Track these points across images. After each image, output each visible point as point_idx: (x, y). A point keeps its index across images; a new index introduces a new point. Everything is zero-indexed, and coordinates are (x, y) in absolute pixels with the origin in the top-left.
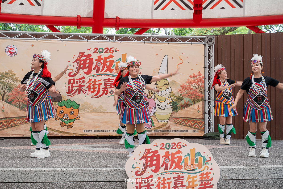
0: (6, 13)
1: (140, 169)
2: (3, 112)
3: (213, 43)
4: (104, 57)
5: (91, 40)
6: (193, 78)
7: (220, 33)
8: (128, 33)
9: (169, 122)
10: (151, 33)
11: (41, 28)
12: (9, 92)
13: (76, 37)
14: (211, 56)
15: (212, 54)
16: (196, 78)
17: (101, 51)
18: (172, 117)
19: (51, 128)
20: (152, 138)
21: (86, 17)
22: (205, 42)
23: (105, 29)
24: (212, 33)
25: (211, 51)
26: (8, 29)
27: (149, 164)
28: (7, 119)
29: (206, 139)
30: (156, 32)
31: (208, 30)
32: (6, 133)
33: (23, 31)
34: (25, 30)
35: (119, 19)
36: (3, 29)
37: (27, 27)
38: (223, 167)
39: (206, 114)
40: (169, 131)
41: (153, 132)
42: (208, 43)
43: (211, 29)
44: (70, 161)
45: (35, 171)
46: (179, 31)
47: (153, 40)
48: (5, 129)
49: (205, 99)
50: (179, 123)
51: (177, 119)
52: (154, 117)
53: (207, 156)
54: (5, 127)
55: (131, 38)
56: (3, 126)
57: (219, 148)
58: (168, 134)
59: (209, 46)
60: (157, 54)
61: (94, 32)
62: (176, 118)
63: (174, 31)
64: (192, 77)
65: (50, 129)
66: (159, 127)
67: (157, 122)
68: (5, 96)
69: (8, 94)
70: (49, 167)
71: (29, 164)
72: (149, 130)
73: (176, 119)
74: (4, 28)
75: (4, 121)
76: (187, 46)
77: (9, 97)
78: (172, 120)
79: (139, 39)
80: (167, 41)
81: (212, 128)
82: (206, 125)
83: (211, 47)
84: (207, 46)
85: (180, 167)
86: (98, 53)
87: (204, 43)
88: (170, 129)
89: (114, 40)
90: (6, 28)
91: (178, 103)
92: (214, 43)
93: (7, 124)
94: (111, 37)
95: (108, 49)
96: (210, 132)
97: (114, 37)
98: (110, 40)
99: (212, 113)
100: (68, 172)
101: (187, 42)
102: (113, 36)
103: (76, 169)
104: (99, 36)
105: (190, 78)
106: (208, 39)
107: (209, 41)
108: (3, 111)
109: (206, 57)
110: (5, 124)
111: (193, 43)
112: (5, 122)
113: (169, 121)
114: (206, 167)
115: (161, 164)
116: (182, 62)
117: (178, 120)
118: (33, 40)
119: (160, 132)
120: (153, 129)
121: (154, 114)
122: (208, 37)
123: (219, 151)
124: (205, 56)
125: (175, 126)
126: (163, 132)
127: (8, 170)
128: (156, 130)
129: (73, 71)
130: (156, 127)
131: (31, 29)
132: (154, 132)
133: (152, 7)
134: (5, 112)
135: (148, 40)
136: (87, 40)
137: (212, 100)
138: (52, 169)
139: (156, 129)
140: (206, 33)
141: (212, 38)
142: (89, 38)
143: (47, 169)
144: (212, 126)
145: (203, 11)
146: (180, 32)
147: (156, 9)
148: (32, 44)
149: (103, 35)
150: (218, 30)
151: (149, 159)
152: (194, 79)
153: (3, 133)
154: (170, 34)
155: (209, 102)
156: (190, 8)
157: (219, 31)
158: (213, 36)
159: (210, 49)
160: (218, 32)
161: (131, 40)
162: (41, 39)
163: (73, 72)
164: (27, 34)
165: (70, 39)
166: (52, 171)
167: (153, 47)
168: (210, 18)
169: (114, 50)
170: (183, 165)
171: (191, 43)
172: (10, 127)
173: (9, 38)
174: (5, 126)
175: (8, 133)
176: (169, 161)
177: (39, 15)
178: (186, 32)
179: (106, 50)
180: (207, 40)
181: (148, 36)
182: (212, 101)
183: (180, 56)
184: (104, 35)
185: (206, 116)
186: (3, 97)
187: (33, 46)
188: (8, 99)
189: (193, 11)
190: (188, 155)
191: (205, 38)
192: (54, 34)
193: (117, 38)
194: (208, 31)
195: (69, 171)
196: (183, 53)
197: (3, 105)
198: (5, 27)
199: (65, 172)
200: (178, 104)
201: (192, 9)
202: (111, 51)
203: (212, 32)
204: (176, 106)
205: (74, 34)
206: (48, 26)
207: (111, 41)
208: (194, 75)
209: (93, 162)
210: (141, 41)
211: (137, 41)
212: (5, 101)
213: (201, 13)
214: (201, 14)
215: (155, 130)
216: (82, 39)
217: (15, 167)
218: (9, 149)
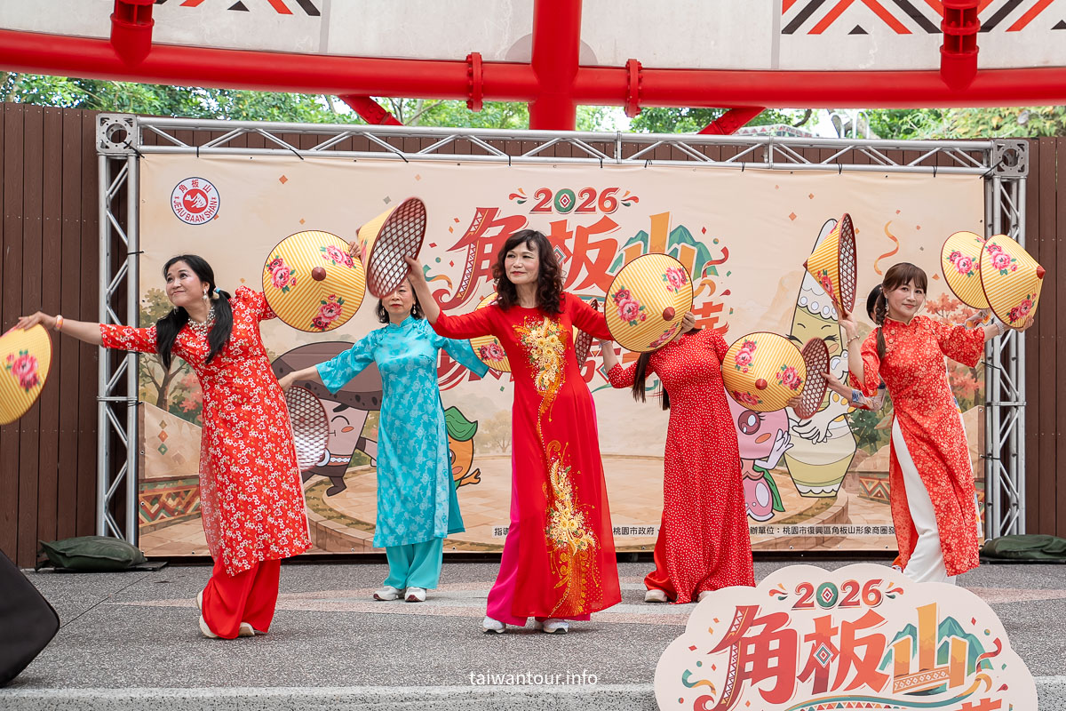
0: (175, 43)
1: (713, 689)
2: (163, 453)
3: (1022, 170)
4: (579, 228)
5: (524, 157)
6: (940, 312)
7: (1055, 128)
8: (683, 124)
9: (842, 494)
10: (774, 126)
11: (322, 105)
12: (187, 372)
13: (462, 146)
14: (1014, 222)
15: (1018, 213)
16: (952, 313)
17: (567, 202)
18: (856, 474)
19: (361, 520)
20: (774, 561)
21: (503, 60)
22: (988, 166)
23: (583, 111)
24: (1022, 128)
25: (1013, 204)
26: (185, 110)
27: (749, 667)
28: (180, 483)
29: (992, 563)
30: (796, 121)
31: (1007, 113)
32: (176, 540)
33: (247, 118)
34: (255, 116)
35: (640, 68)
36: (166, 110)
37: (263, 100)
38: (1048, 678)
39: (992, 459)
40: (843, 530)
41: (779, 533)
42: (1000, 170)
43: (1021, 111)
44: (431, 659)
45: (285, 700)
46: (891, 116)
47: (778, 158)
48: (169, 524)
49: (989, 400)
50: (882, 496)
51: (877, 482)
52: (783, 473)
53: (987, 633)
54: (173, 518)
55: (688, 150)
56: (162, 514)
57: (1040, 598)
58: (837, 541)
59: (1004, 184)
60: (793, 217)
61: (535, 124)
62: (870, 475)
63: (869, 118)
64: (936, 310)
65: (358, 522)
66: (800, 514)
67: (796, 494)
68: (170, 388)
69: (184, 380)
70: (343, 684)
71: (262, 669)
72: (761, 524)
73: (873, 483)
74: (170, 104)
75: (165, 494)
76: (914, 182)
77: (185, 394)
78: (857, 485)
79: (720, 153)
80: (836, 161)
81: (1018, 518)
82: (992, 504)
83: (1014, 186)
84: (997, 182)
85: (878, 681)
86: (554, 209)
87: (983, 169)
88: (848, 522)
89: (619, 157)
90: (179, 103)
91: (878, 417)
92: (1027, 171)
93: (178, 505)
94: (605, 143)
95: (592, 192)
96: (1009, 534)
97: (619, 143)
98: (603, 158)
99: (1017, 455)
100: (421, 704)
101: (916, 165)
102: (616, 140)
103: (454, 689)
104: (558, 141)
105: (928, 311)
106: (1001, 153)
107: (1005, 160)
108: (163, 450)
109: (992, 225)
110: (171, 503)
111: (939, 168)
112: (169, 495)
113: (844, 487)
114: (982, 681)
115: (800, 669)
116: (897, 249)
117: (880, 483)
118: (285, 157)
119: (807, 535)
120: (779, 522)
121: (783, 461)
122: (999, 147)
123: (1042, 612)
124: (989, 222)
125: (868, 511)
126: (819, 535)
127: (173, 695)
128: (790, 526)
129: (450, 283)
130: (789, 513)
131: (279, 108)
132: (781, 534)
133: (776, 21)
134: (172, 452)
135: (757, 155)
136: (506, 157)
137: (1016, 404)
138: (357, 690)
139: (791, 520)
140: (998, 128)
141: (1017, 148)
142: (515, 147)
143: (334, 693)
144: (1018, 508)
145: (981, 38)
146: (896, 120)
147: (790, 29)
148: (281, 171)
149: (572, 138)
150: (1046, 116)
151: (751, 649)
152: (945, 316)
153: (161, 540)
154: (851, 129)
155: (1005, 411)
156: (929, 27)
157: (1050, 117)
158: (1020, 142)
159: (1009, 193)
160: (1048, 124)
161: (688, 158)
162: (319, 152)
163: (449, 289)
164: (261, 130)
165: (437, 151)
166: (355, 699)
167: (777, 187)
168: (1008, 65)
169: (618, 197)
170: (889, 670)
171: (931, 168)
172: (190, 516)
173: (184, 147)
174: (171, 512)
175: (182, 541)
176: (832, 655)
177: (311, 52)
178: (918, 124)
179: (586, 196)
180: (995, 157)
181: (758, 142)
182: (1016, 407)
183: (888, 225)
184: (577, 137)
185: (992, 468)
186: (162, 391)
187: (283, 180)
188: (181, 400)
189: (940, 38)
190: (911, 630)
191: (987, 151)
192: (372, 132)
193: (632, 148)
194: (1007, 119)
195: (427, 700)
196: (898, 212)
197: (163, 424)
198: (175, 100)
199: (408, 703)
200: (878, 421)
201: (939, 32)
202: (608, 204)
203: (1023, 122)
204: (872, 426)
205: (453, 134)
206: (348, 99)
207: (607, 159)
208: (943, 300)
209: (524, 660)
210: (728, 163)
211: (711, 162)
212: (168, 408)
213: (970, 46)
214: (975, 48)
215: (786, 526)
216: (488, 153)
217: (202, 684)
218: (186, 609)
